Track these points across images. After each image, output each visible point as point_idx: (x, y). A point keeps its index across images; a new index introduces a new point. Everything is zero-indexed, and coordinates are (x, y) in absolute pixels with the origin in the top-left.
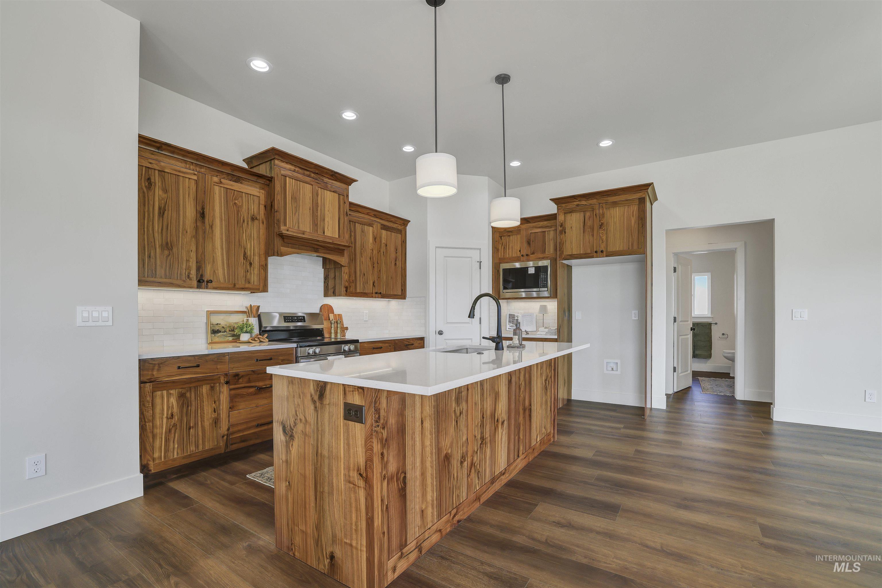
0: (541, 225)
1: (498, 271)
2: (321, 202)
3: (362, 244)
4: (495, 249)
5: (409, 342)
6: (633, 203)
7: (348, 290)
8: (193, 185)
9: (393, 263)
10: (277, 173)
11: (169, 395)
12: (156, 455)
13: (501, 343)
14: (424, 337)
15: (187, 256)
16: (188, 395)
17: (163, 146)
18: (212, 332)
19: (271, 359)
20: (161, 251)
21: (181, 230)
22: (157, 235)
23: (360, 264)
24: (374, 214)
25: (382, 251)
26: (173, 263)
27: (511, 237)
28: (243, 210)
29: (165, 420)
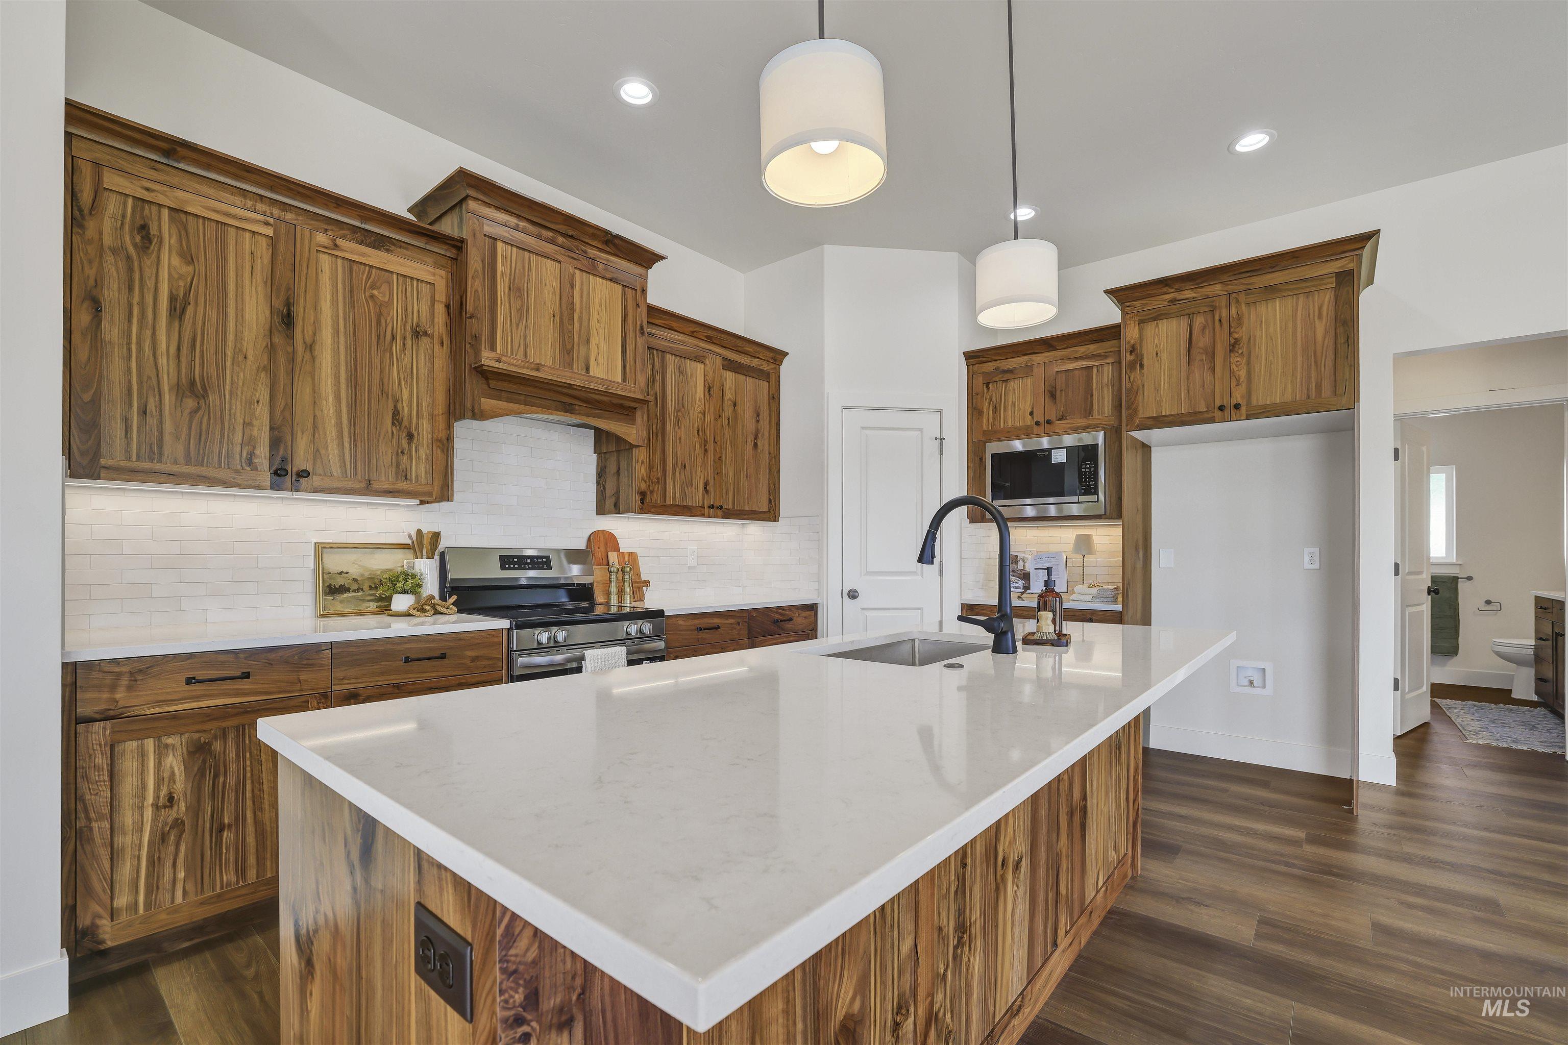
0: (1081, 352)
1: (981, 459)
2: (582, 301)
3: (681, 399)
4: (974, 411)
5: (781, 614)
6: (1320, 285)
7: (647, 500)
8: (264, 248)
9: (751, 443)
10: (473, 230)
11: (161, 750)
12: (122, 901)
13: (1009, 634)
14: (816, 604)
15: (245, 413)
16: (217, 746)
17: (179, 149)
18: (328, 591)
19: (443, 656)
20: (176, 399)
21: (229, 353)
22: (165, 361)
23: (675, 443)
24: (706, 335)
25: (725, 415)
26: (208, 429)
27: (1011, 384)
28: (392, 311)
29: (148, 813)
